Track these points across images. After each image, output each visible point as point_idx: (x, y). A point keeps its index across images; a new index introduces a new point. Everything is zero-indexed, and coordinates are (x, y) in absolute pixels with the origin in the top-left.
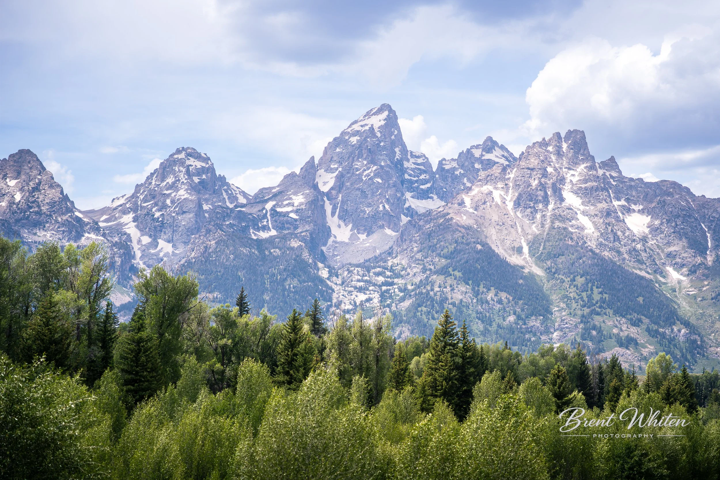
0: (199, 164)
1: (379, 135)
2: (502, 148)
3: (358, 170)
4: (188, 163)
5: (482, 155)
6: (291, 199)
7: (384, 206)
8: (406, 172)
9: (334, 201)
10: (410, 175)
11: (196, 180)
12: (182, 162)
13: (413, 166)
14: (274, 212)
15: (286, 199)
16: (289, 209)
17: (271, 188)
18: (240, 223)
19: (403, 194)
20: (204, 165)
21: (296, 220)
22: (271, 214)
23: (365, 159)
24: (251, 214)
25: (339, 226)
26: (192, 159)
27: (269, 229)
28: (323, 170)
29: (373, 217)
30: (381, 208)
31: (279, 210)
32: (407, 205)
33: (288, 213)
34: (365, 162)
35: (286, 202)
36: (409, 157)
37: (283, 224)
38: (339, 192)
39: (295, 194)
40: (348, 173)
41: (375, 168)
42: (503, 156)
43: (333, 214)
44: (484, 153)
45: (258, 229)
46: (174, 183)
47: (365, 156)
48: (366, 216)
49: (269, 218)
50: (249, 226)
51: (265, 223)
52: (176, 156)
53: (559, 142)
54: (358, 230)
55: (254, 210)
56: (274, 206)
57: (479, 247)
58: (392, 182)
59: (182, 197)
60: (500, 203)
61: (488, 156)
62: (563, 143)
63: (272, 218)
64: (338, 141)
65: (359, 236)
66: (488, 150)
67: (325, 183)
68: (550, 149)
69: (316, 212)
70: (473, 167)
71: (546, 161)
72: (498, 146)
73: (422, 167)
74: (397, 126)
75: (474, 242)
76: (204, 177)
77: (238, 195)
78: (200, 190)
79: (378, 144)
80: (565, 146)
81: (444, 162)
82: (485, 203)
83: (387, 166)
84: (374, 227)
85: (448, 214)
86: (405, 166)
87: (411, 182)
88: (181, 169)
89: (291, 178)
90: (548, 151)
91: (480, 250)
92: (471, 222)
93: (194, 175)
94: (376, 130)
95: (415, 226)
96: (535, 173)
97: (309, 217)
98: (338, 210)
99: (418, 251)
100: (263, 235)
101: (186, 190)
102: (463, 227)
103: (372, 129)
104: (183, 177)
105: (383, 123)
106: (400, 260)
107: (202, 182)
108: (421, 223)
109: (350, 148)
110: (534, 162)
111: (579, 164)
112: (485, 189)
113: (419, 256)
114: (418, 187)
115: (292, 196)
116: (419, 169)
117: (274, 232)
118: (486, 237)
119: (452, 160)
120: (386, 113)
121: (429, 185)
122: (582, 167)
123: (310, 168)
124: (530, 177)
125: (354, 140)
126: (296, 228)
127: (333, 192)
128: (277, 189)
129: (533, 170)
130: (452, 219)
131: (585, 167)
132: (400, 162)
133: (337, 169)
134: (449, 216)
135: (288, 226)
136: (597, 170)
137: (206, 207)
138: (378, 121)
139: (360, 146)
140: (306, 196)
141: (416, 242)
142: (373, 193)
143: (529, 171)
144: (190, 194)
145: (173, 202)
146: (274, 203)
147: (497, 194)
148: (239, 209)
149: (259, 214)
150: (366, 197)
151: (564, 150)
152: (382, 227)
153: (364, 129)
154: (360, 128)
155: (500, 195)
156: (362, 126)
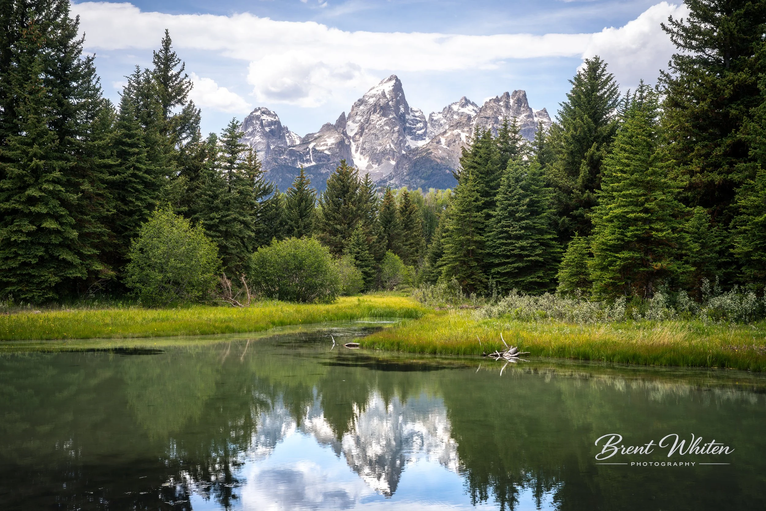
0: (270, 119)
1: (388, 96)
2: (473, 104)
3: (373, 120)
4: (262, 118)
5: (459, 109)
6: (325, 141)
7: (390, 146)
8: (407, 122)
9: (357, 142)
10: (410, 124)
11: (267, 129)
12: (258, 118)
13: (412, 118)
14: (314, 150)
15: (323, 141)
16: (325, 148)
17: (313, 134)
18: (291, 157)
19: (404, 137)
20: (273, 119)
21: (328, 155)
22: (312, 151)
23: (378, 113)
24: (298, 152)
25: (360, 159)
26: (265, 115)
27: (311, 162)
28: (351, 122)
29: (382, 152)
30: (388, 147)
31: (317, 148)
32: (407, 145)
33: (324, 150)
34: (378, 115)
35: (322, 143)
36: (410, 111)
37: (320, 158)
38: (361, 136)
39: (329, 137)
40: (367, 123)
41: (385, 119)
42: (473, 110)
43: (357, 151)
44: (460, 108)
45: (303, 162)
46: (252, 132)
47: (378, 111)
48: (378, 152)
49: (311, 154)
50: (297, 160)
51: (308, 158)
52: (254, 114)
53: (508, 99)
54: (372, 161)
55: (301, 149)
56: (315, 146)
57: (448, 171)
58: (396, 129)
59: (258, 141)
60: (465, 142)
61: (462, 110)
62: (511, 99)
63: (313, 154)
64: (361, 102)
65: (373, 165)
66: (463, 106)
67: (352, 130)
68: (501, 103)
69: (342, 149)
70: (452, 117)
71: (499, 112)
72: (470, 103)
73: (418, 119)
74: (401, 90)
75: (445, 168)
76: (273, 127)
77: (296, 140)
78: (269, 136)
79: (388, 104)
80: (511, 101)
81: (433, 115)
82: (455, 142)
83: (394, 118)
84: (384, 160)
85: (429, 149)
86: (407, 118)
87: (411, 129)
88: (257, 122)
89: (328, 127)
90: (500, 105)
91: (449, 174)
92: (445, 155)
93: (266, 126)
94: (387, 93)
95: (406, 158)
96: (490, 120)
97: (337, 153)
98: (360, 148)
99: (407, 175)
100: (306, 165)
101: (260, 136)
102: (439, 158)
103: (384, 94)
104: (258, 127)
105: (391, 88)
106: (395, 181)
107: (271, 131)
108: (410, 156)
109: (369, 107)
110: (489, 113)
111: (521, 114)
112: (456, 132)
113: (407, 178)
114: (416, 132)
115: (327, 139)
116: (416, 120)
117: (314, 163)
118: (455, 165)
119: (439, 113)
120: (394, 82)
121: (423, 131)
122: (523, 115)
123: (342, 121)
124: (487, 123)
125: (372, 101)
126: (329, 160)
127: (357, 136)
128: (318, 134)
129: (488, 118)
130: (431, 153)
131: (525, 116)
132: (403, 115)
133: (360, 121)
134: (430, 151)
135: (324, 159)
136: (533, 118)
137: (272, 147)
138: (388, 87)
139: (375, 105)
140: (336, 139)
141: (406, 169)
142: (383, 136)
143: (485, 119)
144: (262, 139)
145: (251, 144)
146: (315, 144)
147: (463, 135)
148: (292, 148)
149: (304, 151)
150: (378, 139)
151: (511, 104)
152: (388, 159)
153: (378, 93)
154: (375, 93)
155: (466, 136)
156: (377, 91)
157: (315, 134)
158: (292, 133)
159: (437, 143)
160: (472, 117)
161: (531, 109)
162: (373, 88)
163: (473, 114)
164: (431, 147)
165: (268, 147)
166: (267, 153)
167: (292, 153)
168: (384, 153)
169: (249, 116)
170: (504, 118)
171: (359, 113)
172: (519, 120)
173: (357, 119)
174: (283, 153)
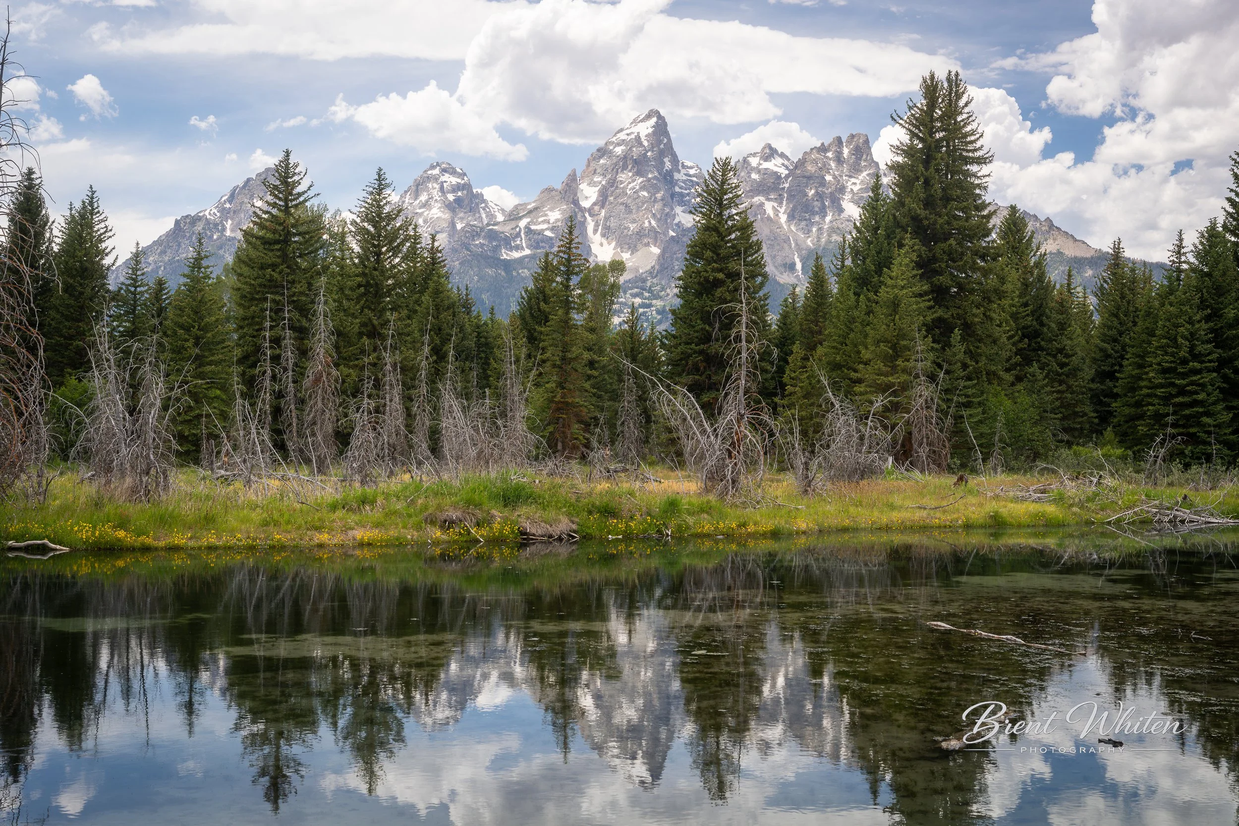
0: (454, 180)
1: (646, 143)
2: (783, 155)
3: (622, 182)
4: (443, 179)
5: (760, 164)
6: (546, 215)
7: (650, 222)
8: (676, 184)
9: (596, 218)
10: (681, 188)
11: (451, 197)
12: (436, 179)
13: (685, 178)
14: (529, 231)
15: (542, 216)
16: (545, 226)
17: (526, 204)
18: (490, 242)
19: (672, 209)
20: (459, 180)
21: (551, 238)
22: (525, 232)
23: (630, 171)
24: (503, 233)
25: (601, 245)
26: (447, 175)
27: (523, 249)
28: (585, 184)
29: (638, 234)
30: (647, 224)
31: (533, 227)
32: (676, 221)
33: (543, 230)
34: (630, 174)
35: (540, 219)
36: (680, 168)
37: (538, 243)
38: (602, 207)
39: (551, 210)
40: (612, 186)
41: (641, 179)
42: (783, 164)
43: (595, 231)
44: (762, 162)
45: (511, 249)
46: (427, 202)
47: (630, 167)
48: (630, 233)
49: (523, 236)
50: (500, 246)
51: (518, 242)
52: (429, 172)
53: (839, 148)
54: (622, 247)
55: (507, 229)
56: (529, 223)
58: (659, 196)
59: (436, 216)
60: (772, 216)
61: (766, 165)
62: (845, 148)
63: (526, 236)
64: (603, 152)
65: (623, 255)
66: (767, 158)
67: (587, 198)
68: (830, 155)
70: (749, 177)
71: (825, 168)
72: (777, 154)
73: (695, 179)
74: (666, 134)
76: (460, 194)
77: (497, 214)
78: (454, 208)
79: (645, 154)
80: (846, 151)
83: (655, 178)
84: (639, 246)
86: (676, 178)
87: (682, 195)
88: (435, 185)
89: (548, 192)
90: (827, 158)
93: (449, 192)
94: (643, 138)
95: (677, 242)
96: (811, 182)
98: (600, 227)
100: (516, 255)
101: (440, 208)
103: (638, 138)
104: (436, 194)
105: (650, 130)
106: (659, 280)
107: (458, 201)
108: (685, 239)
109: (615, 160)
110: (811, 169)
111: (861, 171)
112: (756, 200)
114: (690, 200)
115: (549, 213)
116: (692, 181)
117: (527, 252)
120: (654, 120)
122: (865, 174)
123: (572, 182)
124: (807, 186)
125: (619, 150)
126: (552, 247)
127: (597, 208)
128: (533, 205)
129: (809, 178)
131: (868, 175)
132: (670, 174)
133: (600, 182)
135: (543, 244)
137: (459, 226)
138: (645, 129)
139: (625, 158)
140: (563, 212)
141: (677, 260)
142: (639, 207)
143: (805, 180)
144: (443, 212)
145: (425, 221)
146: (528, 220)
147: (769, 207)
148: (491, 227)
149: (512, 232)
150: (630, 212)
151: (845, 156)
152: (648, 245)
153: (630, 137)
154: (625, 137)
155: (773, 207)
156: (628, 135)
157: (529, 204)
158: (490, 204)
160: (783, 176)
161: (877, 163)
163: (784, 172)
165: (453, 224)
166: (450, 236)
167: (492, 236)
168: (640, 234)
169: (421, 177)
170: (835, 177)
171: (598, 171)
172: (858, 182)
173: (595, 179)
174: (478, 235)
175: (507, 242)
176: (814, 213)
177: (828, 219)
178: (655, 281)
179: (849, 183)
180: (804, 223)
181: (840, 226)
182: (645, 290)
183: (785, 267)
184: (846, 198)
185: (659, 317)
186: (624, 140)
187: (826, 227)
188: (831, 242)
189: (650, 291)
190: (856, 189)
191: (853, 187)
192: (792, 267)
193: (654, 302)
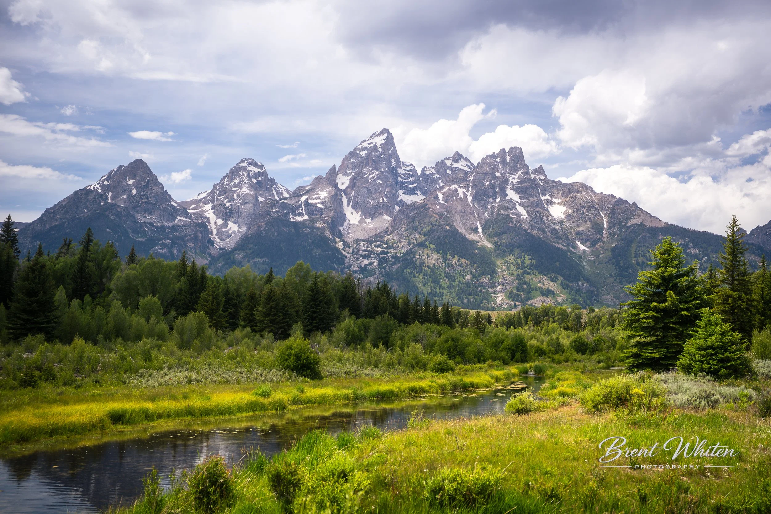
0: (256, 170)
1: (380, 150)
2: (466, 159)
3: (365, 174)
4: (249, 169)
5: (452, 164)
6: (318, 194)
7: (383, 199)
8: (399, 176)
9: (349, 196)
10: (402, 178)
11: (254, 181)
12: (244, 169)
13: (404, 172)
14: (307, 203)
15: (315, 194)
16: (317, 201)
17: (305, 187)
18: (283, 210)
19: (397, 192)
20: (260, 170)
21: (321, 209)
22: (304, 205)
23: (370, 167)
24: (290, 204)
26: (252, 167)
27: (303, 215)
28: (341, 174)
29: (375, 207)
30: (381, 201)
31: (310, 201)
32: (399, 199)
33: (316, 204)
34: (371, 169)
35: (314, 197)
36: (401, 165)
37: (313, 211)
38: (353, 189)
39: (322, 190)
40: (359, 176)
41: (377, 173)
42: (466, 165)
43: (348, 205)
45: (296, 215)
46: (239, 183)
47: (370, 165)
48: (371, 206)
49: (303, 207)
50: (289, 213)
51: (300, 211)
52: (241, 165)
53: (504, 155)
54: (365, 216)
55: (293, 202)
56: (307, 199)
57: (448, 228)
58: (388, 183)
59: (245, 193)
60: (463, 197)
61: (456, 165)
62: (507, 156)
63: (305, 207)
64: (352, 154)
65: (366, 220)
66: (456, 161)
67: (343, 183)
68: (498, 160)
69: (335, 203)
70: (446, 172)
71: (495, 168)
72: (463, 158)
73: (411, 173)
74: (393, 144)
75: (444, 224)
76: (260, 179)
77: (283, 192)
78: (257, 188)
79: (380, 157)
80: (508, 158)
81: (425, 169)
82: (452, 197)
83: (386, 171)
84: (376, 214)
85: (427, 205)
86: (399, 172)
87: (403, 183)
88: (244, 173)
89: (319, 179)
90: (497, 161)
91: (449, 230)
92: (442, 210)
93: (253, 177)
94: (378, 147)
95: (403, 213)
96: (487, 177)
97: (331, 207)
98: (351, 202)
99: (406, 231)
100: (299, 219)
101: (247, 188)
102: (437, 214)
103: (375, 146)
104: (245, 179)
105: (383, 141)
106: (393, 236)
107: (258, 182)
108: (408, 211)
109: (360, 160)
110: (487, 169)
111: (518, 171)
112: (453, 187)
113: (406, 234)
114: (407, 186)
115: (319, 192)
116: (408, 174)
117: (306, 217)
118: (453, 221)
119: (431, 167)
120: (386, 135)
121: (415, 185)
122: (520, 172)
123: (333, 173)
124: (484, 179)
125: (363, 153)
126: (322, 214)
127: (349, 190)
128: (309, 187)
129: (486, 174)
130: (429, 208)
131: (522, 173)
132: (395, 169)
133: (351, 174)
134: (427, 206)
135: (316, 212)
136: (530, 175)
137: (260, 200)
138: (380, 141)
139: (367, 158)
140: (329, 192)
141: (404, 224)
142: (376, 190)
143: (483, 175)
144: (250, 190)
145: (238, 196)
146: (307, 197)
147: (461, 191)
148: (282, 201)
149: (296, 204)
150: (371, 193)
151: (508, 161)
152: (382, 214)
153: (370, 146)
154: (367, 145)
155: (463, 192)
156: (369, 144)
157: (307, 186)
158: (279, 185)
159: (434, 198)
160: (468, 172)
161: (527, 166)
162: (364, 141)
163: (468, 170)
164: (428, 203)
165: (257, 199)
166: (255, 205)
167: (284, 206)
168: (377, 207)
169: (235, 167)
170: (501, 174)
171: (350, 166)
172: (516, 177)
173: (348, 172)
174: (275, 206)
175: (294, 210)
176: (489, 196)
177: (498, 200)
178: (389, 237)
179: (511, 178)
180: (483, 202)
181: (505, 205)
182: (383, 243)
183: (472, 230)
184: (509, 187)
185: (393, 260)
186: (366, 147)
187: (496, 205)
188: (500, 215)
189: (387, 243)
190: (515, 181)
191: (513, 180)
192: (476, 230)
193: (390, 250)
